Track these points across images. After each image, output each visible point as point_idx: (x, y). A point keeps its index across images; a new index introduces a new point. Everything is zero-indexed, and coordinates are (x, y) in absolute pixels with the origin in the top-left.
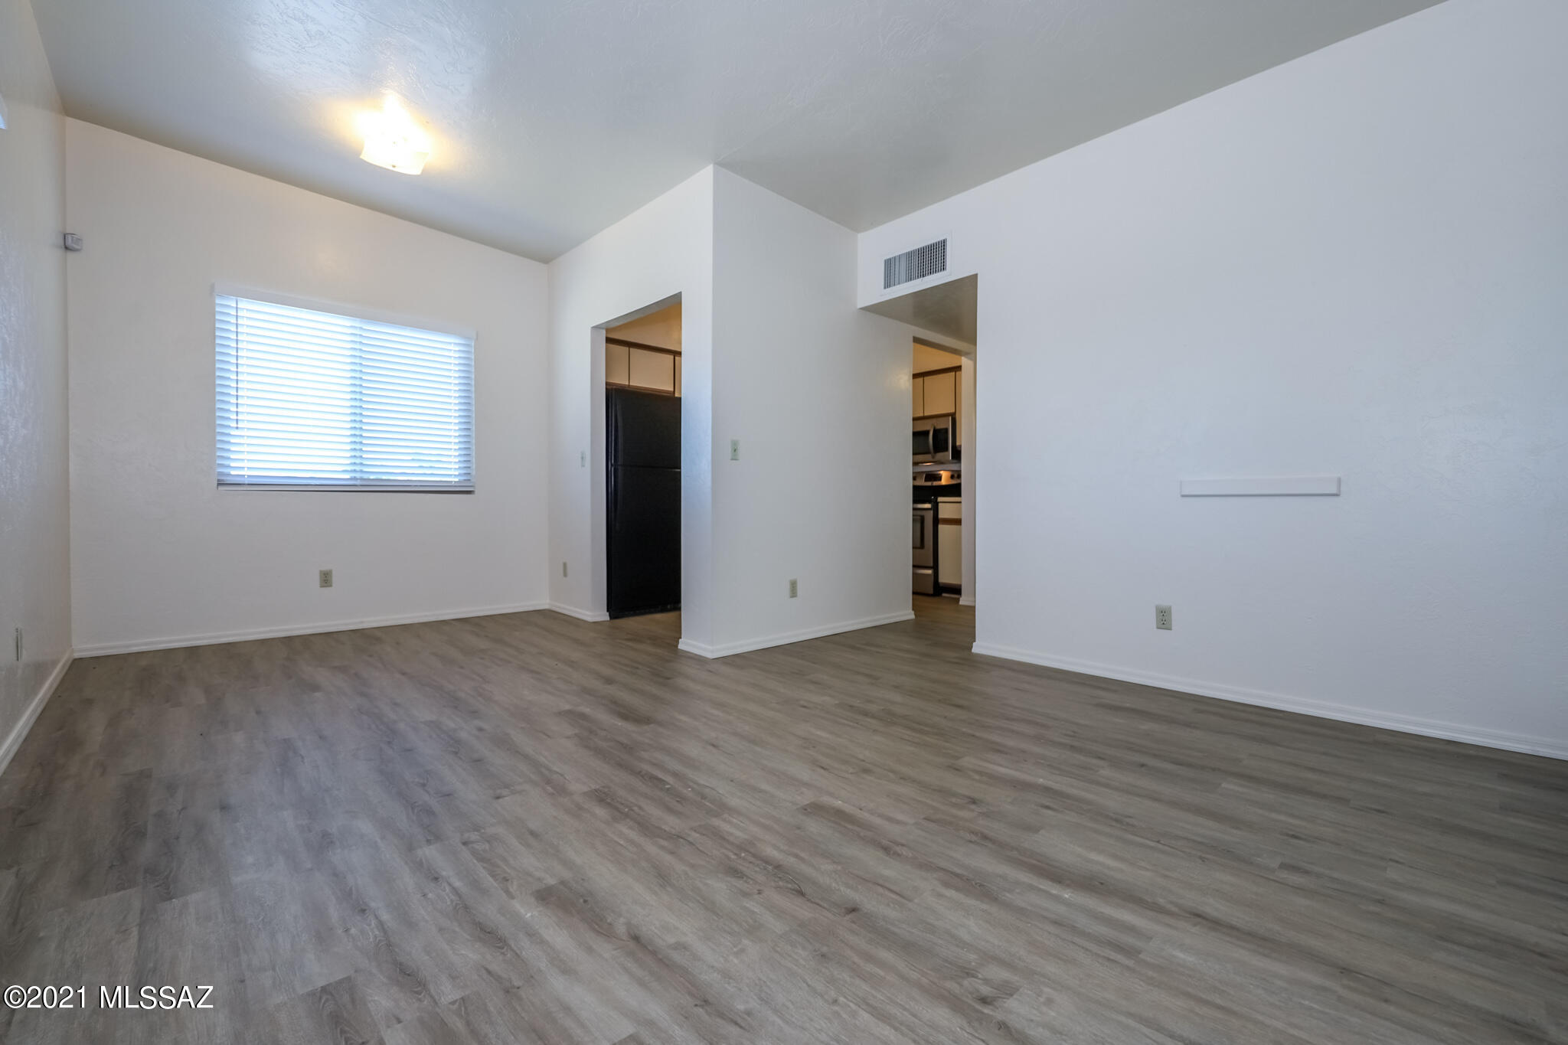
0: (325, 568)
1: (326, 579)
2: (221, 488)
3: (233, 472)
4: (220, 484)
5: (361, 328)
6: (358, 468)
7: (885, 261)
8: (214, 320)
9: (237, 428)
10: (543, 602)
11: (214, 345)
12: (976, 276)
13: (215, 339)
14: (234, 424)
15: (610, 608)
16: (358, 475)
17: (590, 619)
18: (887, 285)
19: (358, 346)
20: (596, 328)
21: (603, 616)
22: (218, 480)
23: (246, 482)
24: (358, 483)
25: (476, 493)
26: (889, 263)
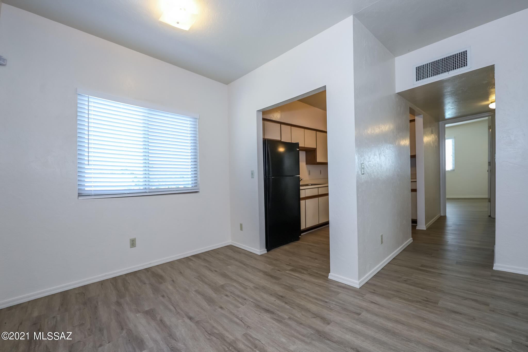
0: (133, 237)
1: (133, 243)
2: (80, 198)
3: (86, 189)
4: (80, 195)
5: (148, 113)
6: (147, 183)
7: (416, 68)
8: (77, 107)
9: (88, 164)
10: (229, 242)
11: (77, 120)
12: (493, 65)
13: (77, 117)
14: (87, 163)
15: (267, 247)
16: (147, 187)
17: (259, 254)
18: (417, 79)
19: (146, 122)
20: (259, 111)
21: (264, 251)
22: (79, 194)
23: (93, 194)
24: (148, 191)
25: (200, 192)
26: (418, 69)
